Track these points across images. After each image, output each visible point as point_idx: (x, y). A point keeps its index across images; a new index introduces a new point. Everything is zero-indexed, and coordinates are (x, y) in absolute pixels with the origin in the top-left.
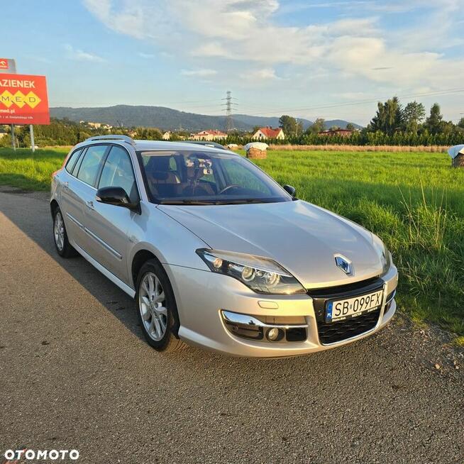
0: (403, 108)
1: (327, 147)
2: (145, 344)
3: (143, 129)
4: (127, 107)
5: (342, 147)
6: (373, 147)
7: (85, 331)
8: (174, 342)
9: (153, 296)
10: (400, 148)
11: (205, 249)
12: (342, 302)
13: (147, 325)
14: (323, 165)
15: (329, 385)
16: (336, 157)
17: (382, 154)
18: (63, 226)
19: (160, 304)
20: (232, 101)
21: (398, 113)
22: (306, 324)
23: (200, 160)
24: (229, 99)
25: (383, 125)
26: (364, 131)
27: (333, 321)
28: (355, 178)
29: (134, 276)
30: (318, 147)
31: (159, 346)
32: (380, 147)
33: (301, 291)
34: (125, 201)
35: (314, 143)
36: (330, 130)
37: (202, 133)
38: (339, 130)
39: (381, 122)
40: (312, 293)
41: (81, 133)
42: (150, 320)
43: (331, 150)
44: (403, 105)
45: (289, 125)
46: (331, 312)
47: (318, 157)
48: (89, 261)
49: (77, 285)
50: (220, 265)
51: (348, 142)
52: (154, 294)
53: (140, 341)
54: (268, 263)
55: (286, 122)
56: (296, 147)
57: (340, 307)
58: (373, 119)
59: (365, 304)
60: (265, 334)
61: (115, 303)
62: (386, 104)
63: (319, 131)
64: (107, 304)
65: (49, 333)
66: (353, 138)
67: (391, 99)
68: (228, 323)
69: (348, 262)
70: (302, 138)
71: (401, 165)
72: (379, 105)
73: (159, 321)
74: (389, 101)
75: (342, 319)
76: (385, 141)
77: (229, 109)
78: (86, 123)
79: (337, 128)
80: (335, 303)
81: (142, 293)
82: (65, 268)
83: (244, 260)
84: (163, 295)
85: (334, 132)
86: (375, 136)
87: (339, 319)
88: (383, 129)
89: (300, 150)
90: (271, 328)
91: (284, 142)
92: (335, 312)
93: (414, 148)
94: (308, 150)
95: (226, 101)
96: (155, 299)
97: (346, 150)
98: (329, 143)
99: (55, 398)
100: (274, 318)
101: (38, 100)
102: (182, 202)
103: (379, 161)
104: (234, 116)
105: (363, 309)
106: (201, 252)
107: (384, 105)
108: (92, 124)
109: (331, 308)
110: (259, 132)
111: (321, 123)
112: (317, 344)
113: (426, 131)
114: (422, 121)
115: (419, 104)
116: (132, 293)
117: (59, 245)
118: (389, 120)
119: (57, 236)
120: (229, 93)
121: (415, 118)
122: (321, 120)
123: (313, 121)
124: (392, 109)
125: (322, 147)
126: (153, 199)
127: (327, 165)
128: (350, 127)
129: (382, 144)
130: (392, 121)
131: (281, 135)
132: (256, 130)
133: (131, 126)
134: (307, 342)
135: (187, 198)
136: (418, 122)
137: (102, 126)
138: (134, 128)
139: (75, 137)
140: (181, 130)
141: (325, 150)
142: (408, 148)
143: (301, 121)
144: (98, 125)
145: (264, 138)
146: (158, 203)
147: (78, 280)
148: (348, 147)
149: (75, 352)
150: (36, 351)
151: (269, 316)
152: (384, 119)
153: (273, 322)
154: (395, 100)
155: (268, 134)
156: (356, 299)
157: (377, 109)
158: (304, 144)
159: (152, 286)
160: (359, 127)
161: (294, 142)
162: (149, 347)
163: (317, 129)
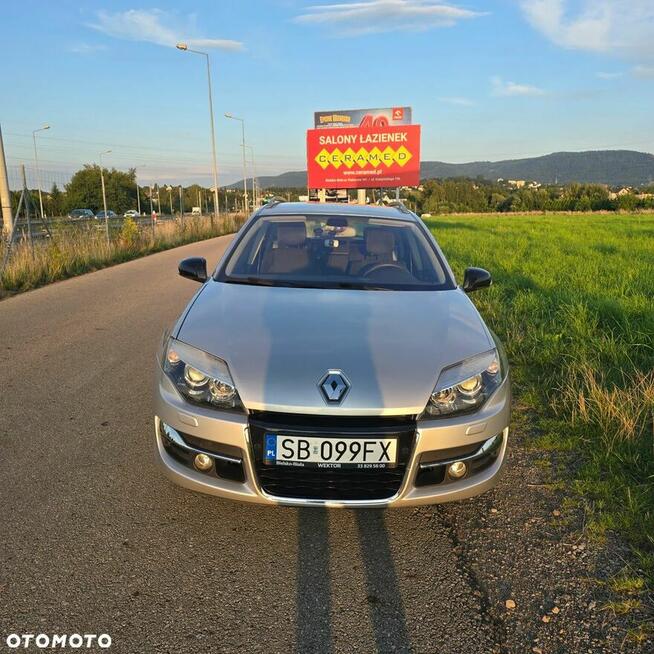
4: (568, 155)
12: (295, 439)
22: (241, 459)
41: (493, 195)
46: (274, 449)
57: (292, 446)
59: (349, 453)
78: (505, 182)
80: (281, 438)
92: (281, 450)
101: (409, 156)
105: (345, 461)
108: (514, 182)
109: (273, 443)
134: (245, 485)
137: (527, 184)
139: (486, 201)
144: (520, 184)
156: (325, 440)
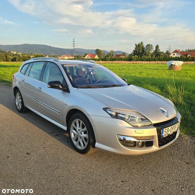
0: (145, 46)
1: (116, 62)
2: (75, 151)
3: (37, 54)
5: (123, 62)
6: (135, 62)
7: (45, 147)
8: (92, 150)
9: (79, 130)
10: (145, 62)
11: (107, 108)
12: (167, 128)
13: (75, 142)
14: (118, 69)
15: (161, 164)
16: (122, 66)
17: (139, 65)
18: (22, 98)
19: (83, 133)
20: (75, 42)
21: (143, 48)
22: (153, 139)
23: (89, 68)
24: (74, 41)
25: (137, 53)
26: (130, 55)
27: (164, 137)
28: (133, 75)
29: (67, 121)
30: (113, 62)
31: (83, 152)
32: (137, 62)
33: (151, 125)
34: (61, 87)
35: (110, 60)
36: (116, 55)
37: (63, 56)
38: (120, 55)
39: (136, 52)
40: (155, 125)
42: (76, 140)
43: (118, 63)
44: (145, 45)
45: (99, 53)
46: (163, 133)
47: (115, 66)
48: (38, 114)
49: (32, 125)
50: (115, 114)
51: (125, 60)
52: (79, 129)
53: (71, 150)
54: (135, 113)
55: (98, 52)
56: (104, 62)
57: (166, 131)
58: (133, 51)
59: (174, 129)
60: (137, 144)
61: (53, 133)
62: (138, 44)
63: (112, 55)
64: (49, 133)
65: (28, 149)
66: (126, 58)
67: (140, 42)
68: (120, 140)
69: (166, 111)
70: (105, 58)
71: (149, 69)
72: (136, 45)
73: (82, 141)
74: (139, 43)
75: (167, 136)
76: (139, 60)
77: (74, 46)
78: (10, 52)
79: (119, 54)
80: (164, 129)
81: (72, 128)
82: (23, 118)
83: (125, 112)
84: (85, 129)
85: (118, 56)
86: (135, 58)
87: (165, 136)
88: (138, 55)
89: (106, 63)
90: (140, 142)
91: (98, 60)
92: (164, 133)
93: (151, 62)
94: (109, 63)
95: (73, 42)
96: (80, 131)
97: (124, 63)
98: (117, 60)
99: (43, 180)
100: (141, 137)
102: (87, 87)
103: (140, 68)
104: (76, 49)
105: (173, 131)
106: (105, 109)
107: (137, 45)
108: (13, 52)
109: (163, 131)
110: (87, 56)
111: (112, 52)
112: (157, 147)
113: (154, 55)
114: (152, 51)
115: (151, 44)
116: (65, 128)
117: (18, 107)
118: (140, 51)
119: (17, 103)
120: (74, 39)
121: (150, 50)
122: (112, 51)
123: (109, 51)
124: (141, 47)
125: (114, 62)
126: (74, 86)
127: (120, 69)
128: (124, 54)
129: (138, 61)
130: (141, 51)
131: (97, 57)
132: (86, 55)
133: (30, 53)
134: (153, 146)
135: (89, 85)
136: (151, 52)
137: (17, 53)
138: (32, 54)
140: (53, 55)
141: (116, 63)
142: (148, 62)
143: (104, 51)
144: (15, 53)
145: (90, 58)
146: (77, 87)
147: (31, 123)
148: (125, 62)
149: (44, 157)
150: (25, 157)
151: (139, 137)
152: (138, 51)
153: (140, 139)
154: (142, 43)
155: (91, 57)
156: (171, 127)
157: (135, 46)
158: (107, 61)
159: (78, 125)
160: (127, 54)
161: (103, 60)
162: (77, 152)
163: (111, 55)
